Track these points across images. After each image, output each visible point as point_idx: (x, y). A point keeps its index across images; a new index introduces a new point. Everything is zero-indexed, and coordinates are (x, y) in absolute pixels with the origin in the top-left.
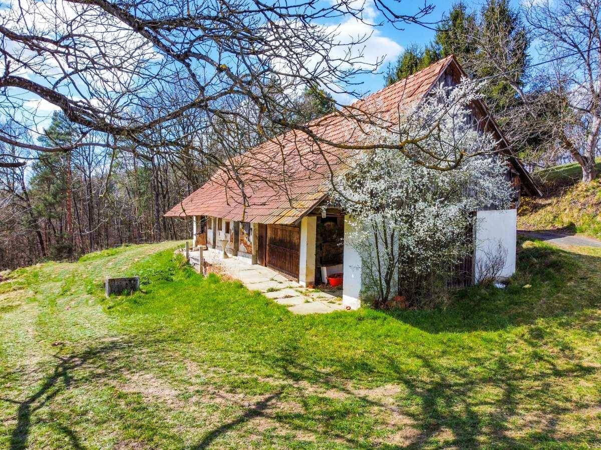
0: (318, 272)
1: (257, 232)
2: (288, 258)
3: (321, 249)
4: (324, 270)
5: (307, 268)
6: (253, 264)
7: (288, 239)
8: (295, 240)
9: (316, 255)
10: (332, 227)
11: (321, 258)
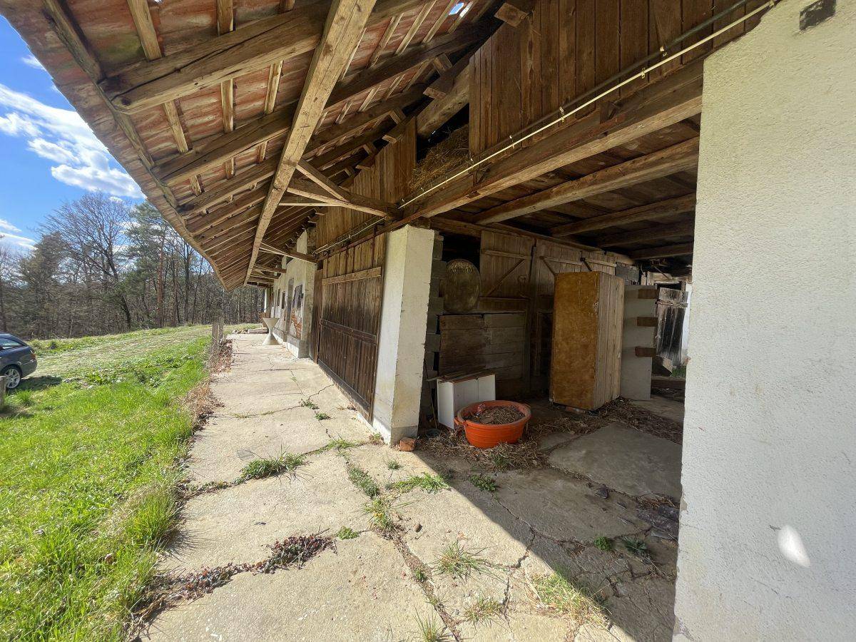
0: (430, 395)
1: (311, 301)
2: (352, 349)
3: (438, 332)
4: (447, 391)
5: (399, 383)
6: (300, 357)
7: (355, 303)
8: (370, 304)
9: (427, 345)
10: (467, 276)
11: (437, 355)
